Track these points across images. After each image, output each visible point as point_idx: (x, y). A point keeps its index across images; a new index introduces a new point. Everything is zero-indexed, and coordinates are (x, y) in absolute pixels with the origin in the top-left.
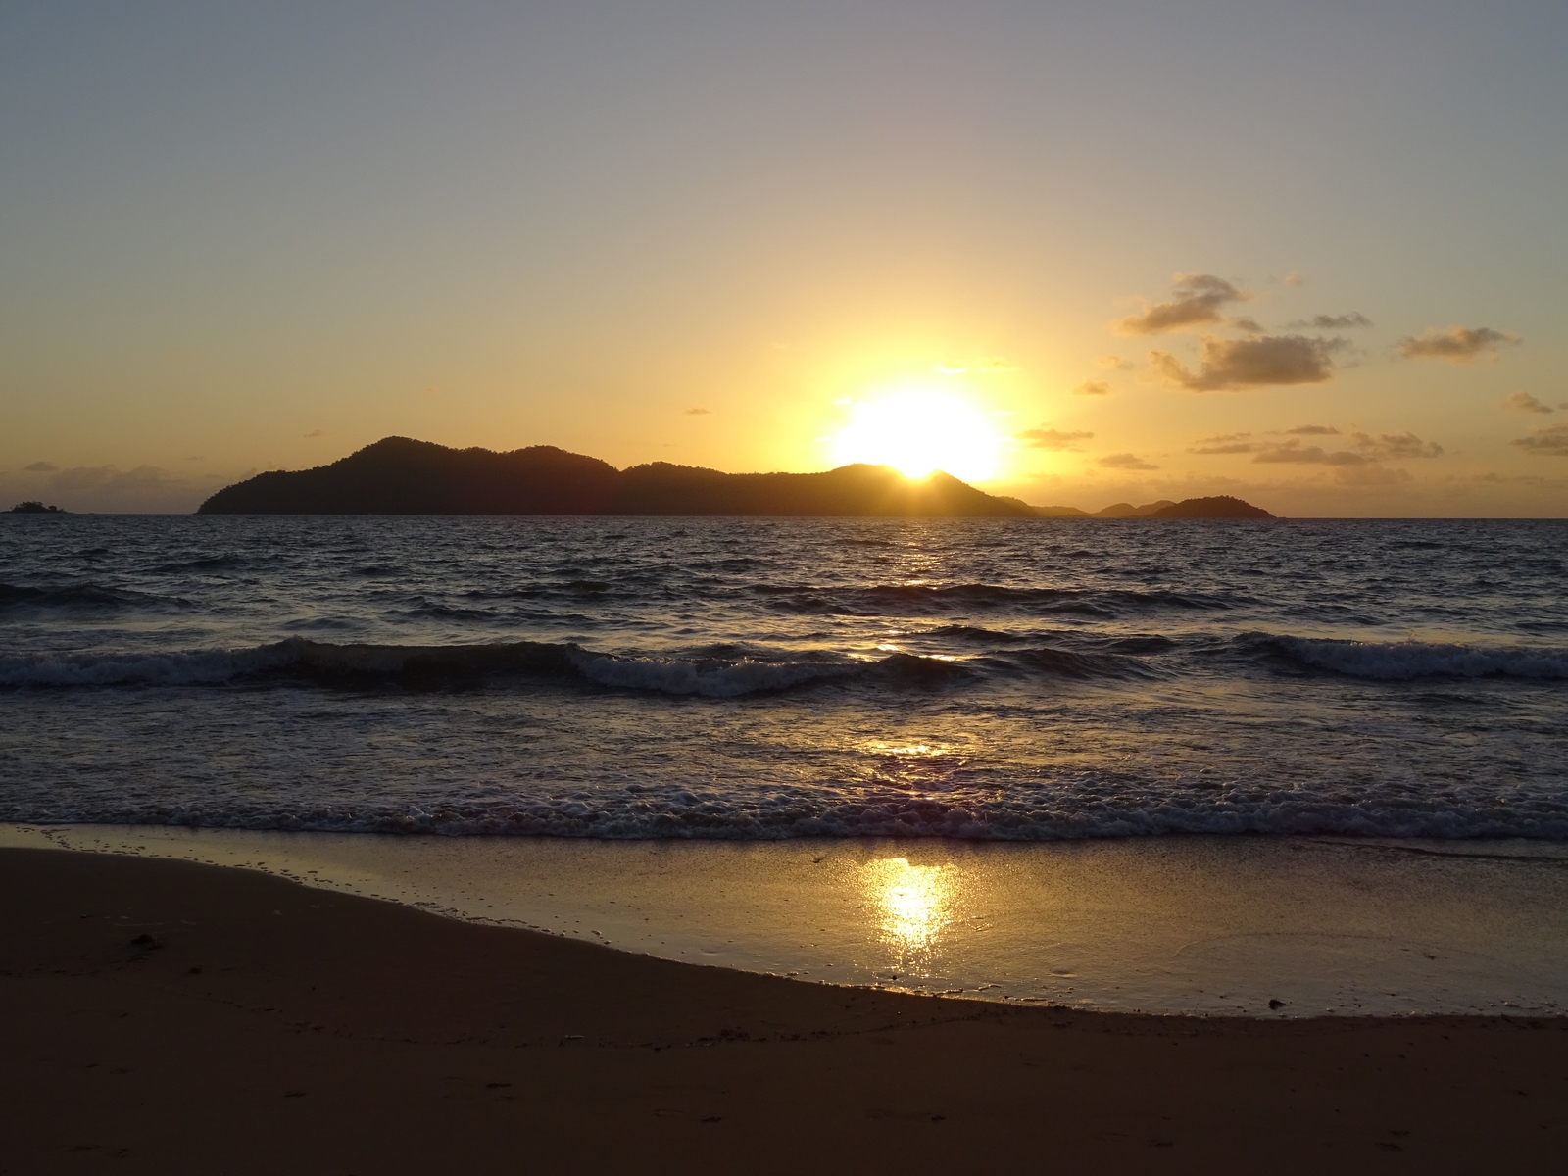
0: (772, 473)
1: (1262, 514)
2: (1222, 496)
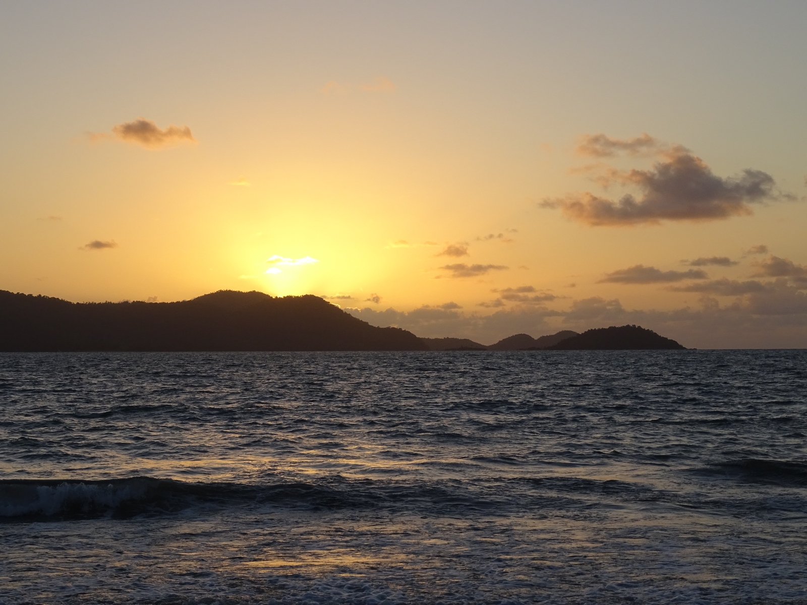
0: (126, 303)
1: (672, 345)
2: (628, 326)
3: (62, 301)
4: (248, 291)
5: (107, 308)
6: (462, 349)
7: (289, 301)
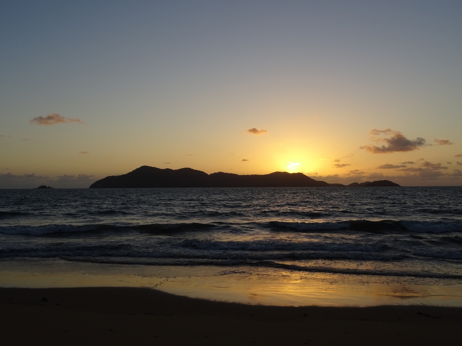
1: (397, 185)
2: (385, 180)
3: (237, 175)
4: (283, 172)
5: (248, 176)
6: (339, 186)
7: (294, 174)
